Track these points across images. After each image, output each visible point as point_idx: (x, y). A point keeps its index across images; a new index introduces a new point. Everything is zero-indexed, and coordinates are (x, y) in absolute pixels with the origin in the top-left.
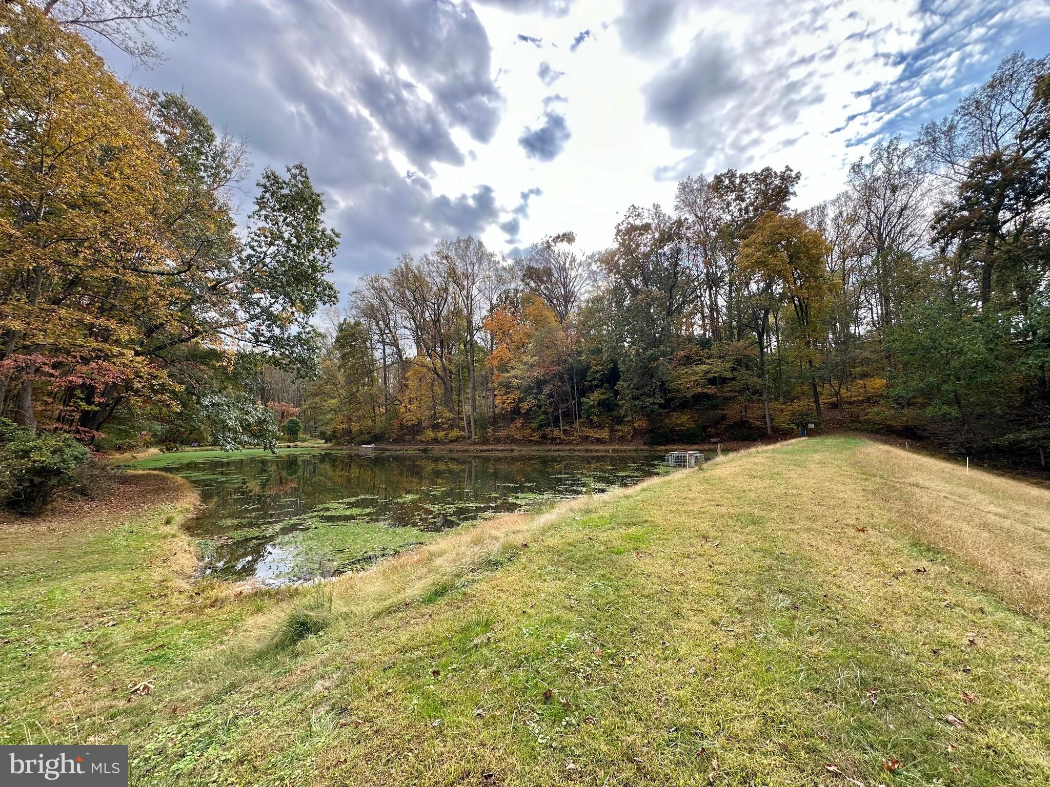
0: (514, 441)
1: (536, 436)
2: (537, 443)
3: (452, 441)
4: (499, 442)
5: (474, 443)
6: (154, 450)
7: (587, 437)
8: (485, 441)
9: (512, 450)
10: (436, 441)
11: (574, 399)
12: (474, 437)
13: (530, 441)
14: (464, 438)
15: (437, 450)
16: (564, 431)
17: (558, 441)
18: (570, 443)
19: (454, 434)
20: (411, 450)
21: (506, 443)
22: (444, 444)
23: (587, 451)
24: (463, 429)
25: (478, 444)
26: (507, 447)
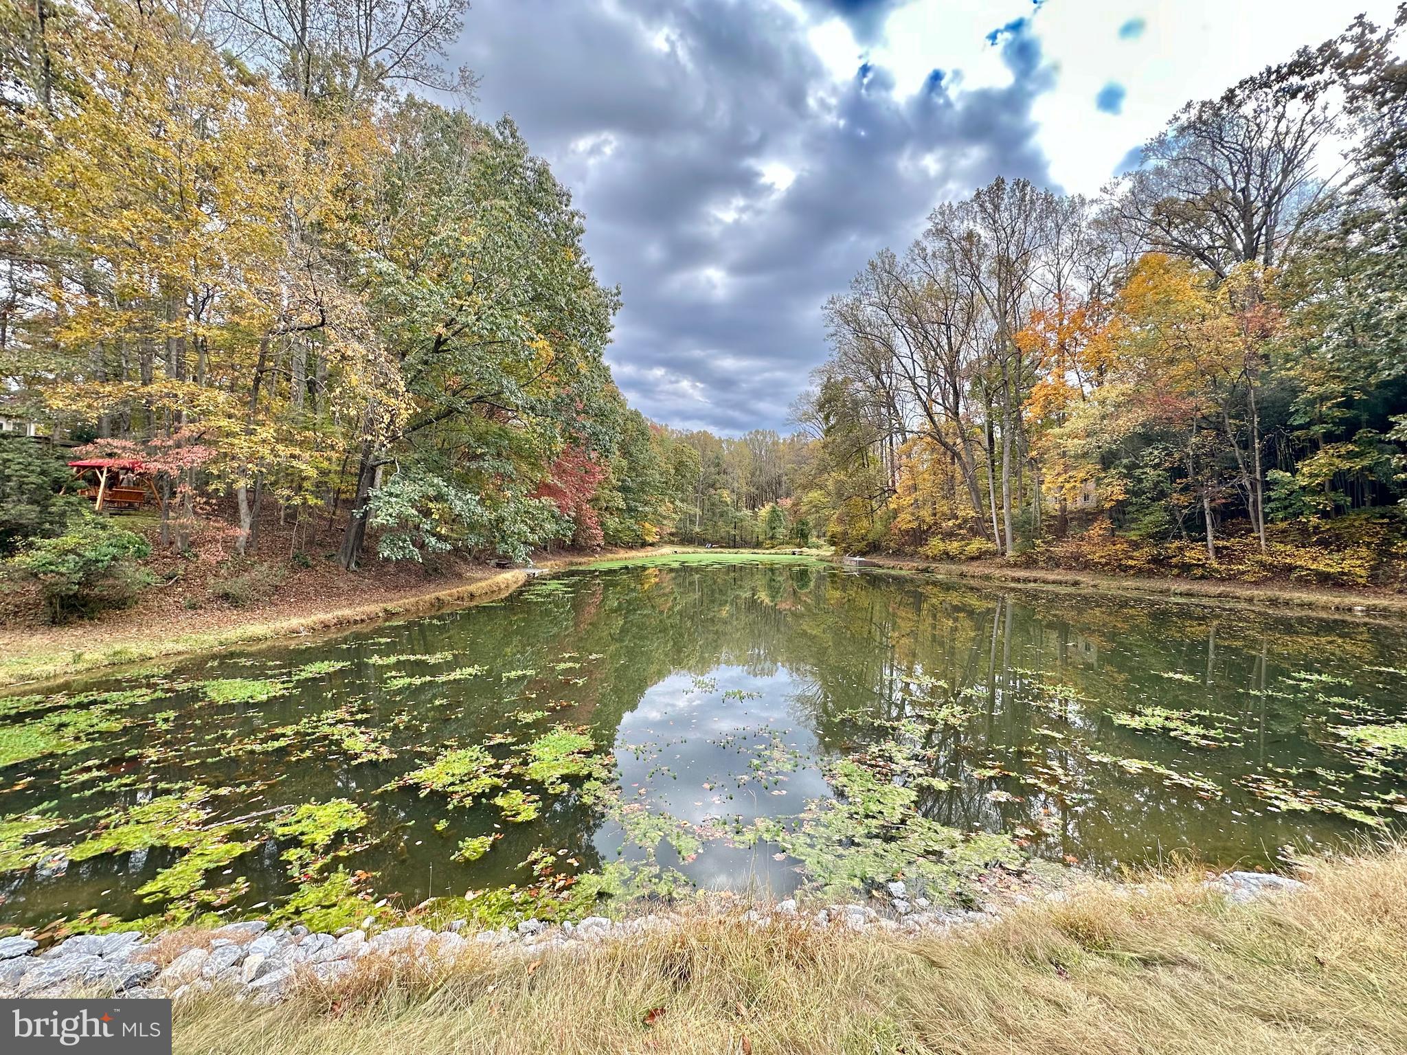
0: (1087, 566)
1: (1140, 557)
2: (1140, 572)
3: (973, 559)
4: (1058, 566)
5: (1009, 565)
6: (667, 550)
7: (1290, 568)
8: (1030, 563)
9: (1076, 583)
10: (947, 557)
11: (1251, 471)
12: (1009, 553)
13: (1126, 569)
14: (994, 554)
15: (943, 572)
16: (1218, 550)
17: (1199, 572)
18: (1231, 578)
19: (976, 545)
20: (905, 568)
21: (1070, 568)
22: (960, 562)
23: (1274, 602)
24: (990, 538)
25: (1015, 565)
26: (1071, 576)
